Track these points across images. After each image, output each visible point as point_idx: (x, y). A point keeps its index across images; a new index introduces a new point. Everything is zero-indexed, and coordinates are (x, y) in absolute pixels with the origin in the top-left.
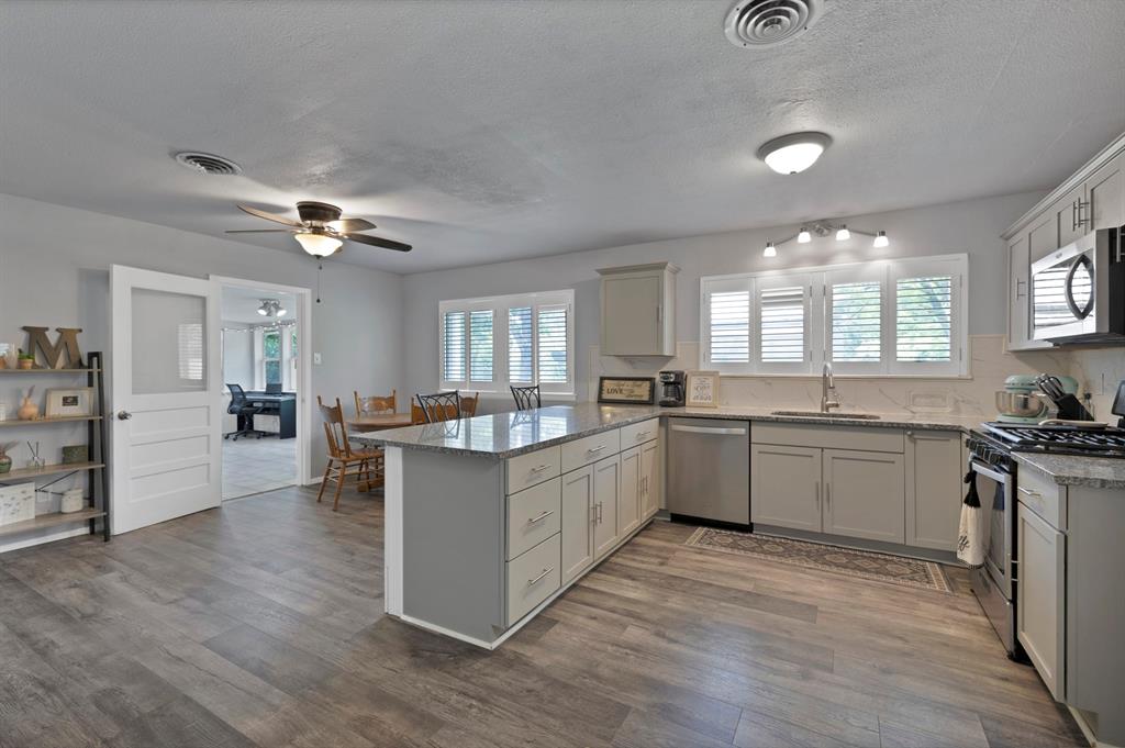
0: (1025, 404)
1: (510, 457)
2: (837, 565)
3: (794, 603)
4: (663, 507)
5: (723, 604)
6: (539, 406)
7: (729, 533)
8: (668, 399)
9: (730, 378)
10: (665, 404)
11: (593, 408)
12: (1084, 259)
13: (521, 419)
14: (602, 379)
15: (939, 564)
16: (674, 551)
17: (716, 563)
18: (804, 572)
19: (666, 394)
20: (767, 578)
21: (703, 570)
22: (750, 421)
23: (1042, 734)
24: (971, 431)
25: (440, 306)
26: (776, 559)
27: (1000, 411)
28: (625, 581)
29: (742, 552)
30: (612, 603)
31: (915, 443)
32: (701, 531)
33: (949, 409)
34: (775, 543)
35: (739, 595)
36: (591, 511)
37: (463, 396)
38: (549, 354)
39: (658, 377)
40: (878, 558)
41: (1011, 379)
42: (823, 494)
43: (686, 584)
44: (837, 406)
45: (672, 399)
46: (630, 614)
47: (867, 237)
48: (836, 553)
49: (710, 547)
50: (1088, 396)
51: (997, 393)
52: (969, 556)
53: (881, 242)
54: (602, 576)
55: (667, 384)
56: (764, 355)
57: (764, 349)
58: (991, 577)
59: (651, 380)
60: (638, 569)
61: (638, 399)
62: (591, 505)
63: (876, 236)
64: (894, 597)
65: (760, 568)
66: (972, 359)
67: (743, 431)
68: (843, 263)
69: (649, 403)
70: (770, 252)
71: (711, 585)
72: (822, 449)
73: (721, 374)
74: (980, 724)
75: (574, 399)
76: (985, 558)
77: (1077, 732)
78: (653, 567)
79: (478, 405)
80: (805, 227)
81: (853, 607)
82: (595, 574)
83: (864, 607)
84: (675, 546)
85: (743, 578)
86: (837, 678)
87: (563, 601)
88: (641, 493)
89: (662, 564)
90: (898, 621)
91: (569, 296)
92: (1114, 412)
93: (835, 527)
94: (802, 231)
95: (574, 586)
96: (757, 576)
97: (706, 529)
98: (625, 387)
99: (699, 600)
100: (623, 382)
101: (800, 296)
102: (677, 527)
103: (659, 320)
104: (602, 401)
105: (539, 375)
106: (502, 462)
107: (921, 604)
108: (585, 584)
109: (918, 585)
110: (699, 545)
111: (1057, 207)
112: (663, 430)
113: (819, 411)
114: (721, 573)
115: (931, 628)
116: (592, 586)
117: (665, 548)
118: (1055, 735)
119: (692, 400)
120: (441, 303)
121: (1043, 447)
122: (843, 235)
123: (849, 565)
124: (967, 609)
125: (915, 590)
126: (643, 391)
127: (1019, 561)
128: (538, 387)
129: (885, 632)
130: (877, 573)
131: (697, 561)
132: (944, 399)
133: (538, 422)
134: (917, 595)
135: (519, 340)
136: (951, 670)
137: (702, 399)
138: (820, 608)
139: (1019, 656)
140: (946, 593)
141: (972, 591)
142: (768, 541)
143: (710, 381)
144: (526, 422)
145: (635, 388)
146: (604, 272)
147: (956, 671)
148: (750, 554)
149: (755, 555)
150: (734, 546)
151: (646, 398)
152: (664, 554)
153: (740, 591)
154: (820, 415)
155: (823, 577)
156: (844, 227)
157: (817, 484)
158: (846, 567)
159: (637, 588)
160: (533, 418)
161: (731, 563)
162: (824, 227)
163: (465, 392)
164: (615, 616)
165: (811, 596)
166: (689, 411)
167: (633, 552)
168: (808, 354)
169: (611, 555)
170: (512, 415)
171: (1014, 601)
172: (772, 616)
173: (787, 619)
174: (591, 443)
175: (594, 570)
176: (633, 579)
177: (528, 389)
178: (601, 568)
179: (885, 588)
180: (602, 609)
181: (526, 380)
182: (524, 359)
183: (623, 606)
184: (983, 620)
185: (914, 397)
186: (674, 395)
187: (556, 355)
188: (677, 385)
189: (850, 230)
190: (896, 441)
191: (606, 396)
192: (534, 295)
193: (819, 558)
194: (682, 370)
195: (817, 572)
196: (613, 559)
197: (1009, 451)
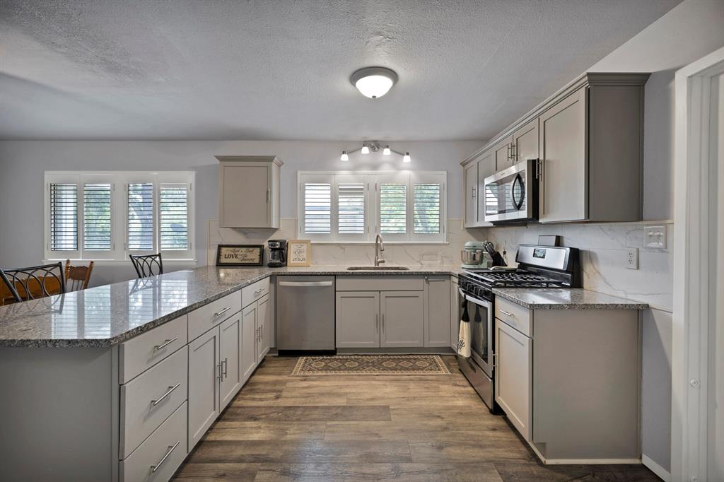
0: (474, 258)
1: (126, 340)
2: (391, 369)
3: (373, 407)
4: (273, 347)
5: (329, 423)
6: (161, 272)
7: (321, 358)
8: (274, 261)
9: (317, 245)
10: (272, 265)
11: (212, 271)
12: (519, 177)
13: (141, 284)
14: (220, 247)
15: (440, 355)
16: (284, 383)
17: (317, 386)
18: (374, 380)
19: (273, 258)
20: (354, 390)
21: (309, 395)
22: (335, 276)
23: (524, 464)
24: (459, 275)
25: (45, 175)
26: (355, 373)
27: (464, 262)
28: (249, 424)
29: (333, 373)
30: (239, 452)
31: (428, 283)
32: (302, 360)
33: (439, 262)
34: (352, 360)
35: (339, 411)
36: (217, 368)
37: (75, 265)
38: (169, 225)
39: (266, 245)
40: (411, 359)
41: (468, 244)
42: (380, 321)
43: (299, 412)
44: (383, 262)
45: (278, 261)
46: (257, 459)
47: (398, 155)
48: (388, 360)
49: (311, 372)
50: (505, 253)
51: (462, 252)
52: (464, 352)
53: (407, 159)
54: (228, 423)
55: (273, 250)
56: (340, 229)
57: (340, 225)
58: (475, 362)
59: (261, 247)
60: (258, 407)
61: (251, 262)
62: (217, 364)
63: (404, 155)
64: (426, 385)
65: (347, 383)
66: (448, 232)
67: (330, 283)
68: (386, 170)
69: (260, 264)
70: (345, 157)
71: (317, 407)
72: (380, 291)
73: (312, 242)
74: (496, 471)
75: (195, 264)
76: (472, 352)
77: (535, 455)
78: (271, 403)
79: (92, 274)
80: (365, 144)
81: (408, 400)
82: (220, 424)
83: (414, 398)
84: (285, 377)
85: (339, 395)
86: (416, 465)
87: (190, 465)
88: (257, 340)
89: (277, 398)
90: (434, 403)
91: (190, 177)
92: (516, 261)
93: (387, 342)
94: (364, 146)
95: (200, 444)
96: (347, 390)
97: (305, 358)
98: (240, 253)
99: (311, 425)
100: (238, 249)
101: (362, 189)
102: (283, 361)
103: (268, 200)
104: (219, 265)
105: (160, 244)
106: (115, 350)
107: (441, 386)
108: (211, 438)
109: (435, 373)
110: (302, 373)
111: (495, 148)
112: (273, 286)
113: (373, 266)
114: (322, 394)
115: (450, 404)
116: (219, 438)
117: (277, 381)
118: (527, 462)
119: (292, 262)
120: (46, 172)
121: (503, 284)
122: (387, 152)
123: (398, 367)
124: (461, 384)
125: (434, 377)
126: (254, 256)
127: (497, 354)
128: (159, 255)
129: (431, 416)
130: (414, 369)
131: (303, 388)
132: (437, 255)
133: (160, 287)
134: (437, 381)
135: (139, 213)
136: (469, 432)
137: (299, 260)
138: (391, 407)
139: (497, 410)
140: (449, 375)
141: (460, 370)
142: (347, 359)
143: (304, 247)
144: (148, 287)
145: (248, 254)
146: (222, 159)
147: (473, 433)
148: (338, 373)
149: (342, 373)
150: (327, 368)
151: (257, 261)
152: (277, 387)
153: (339, 407)
154: (374, 269)
155: (386, 381)
156: (388, 147)
157: (377, 316)
158: (396, 370)
159: (260, 428)
160: (154, 283)
161: (327, 384)
162: (376, 146)
163: (78, 261)
164: (243, 466)
165: (383, 398)
166: (289, 270)
167: (252, 391)
168: (367, 229)
169: (234, 399)
170: (132, 283)
171: (493, 379)
172: (365, 423)
173: (373, 423)
174: (216, 307)
175: (218, 419)
176: (255, 419)
177: (150, 256)
178: (226, 416)
179: (421, 380)
180: (230, 461)
181: (149, 248)
182: (144, 230)
183: (249, 452)
184: (470, 389)
185: (423, 255)
186: (279, 258)
187: (175, 227)
188: (280, 251)
189: (391, 150)
190: (419, 283)
191: (223, 260)
192: (156, 173)
193: (378, 366)
194: (285, 239)
195: (381, 377)
196: (236, 403)
197: (491, 288)
